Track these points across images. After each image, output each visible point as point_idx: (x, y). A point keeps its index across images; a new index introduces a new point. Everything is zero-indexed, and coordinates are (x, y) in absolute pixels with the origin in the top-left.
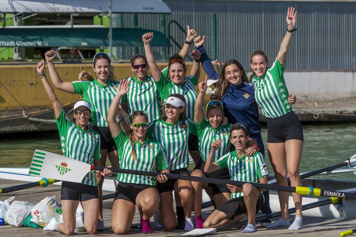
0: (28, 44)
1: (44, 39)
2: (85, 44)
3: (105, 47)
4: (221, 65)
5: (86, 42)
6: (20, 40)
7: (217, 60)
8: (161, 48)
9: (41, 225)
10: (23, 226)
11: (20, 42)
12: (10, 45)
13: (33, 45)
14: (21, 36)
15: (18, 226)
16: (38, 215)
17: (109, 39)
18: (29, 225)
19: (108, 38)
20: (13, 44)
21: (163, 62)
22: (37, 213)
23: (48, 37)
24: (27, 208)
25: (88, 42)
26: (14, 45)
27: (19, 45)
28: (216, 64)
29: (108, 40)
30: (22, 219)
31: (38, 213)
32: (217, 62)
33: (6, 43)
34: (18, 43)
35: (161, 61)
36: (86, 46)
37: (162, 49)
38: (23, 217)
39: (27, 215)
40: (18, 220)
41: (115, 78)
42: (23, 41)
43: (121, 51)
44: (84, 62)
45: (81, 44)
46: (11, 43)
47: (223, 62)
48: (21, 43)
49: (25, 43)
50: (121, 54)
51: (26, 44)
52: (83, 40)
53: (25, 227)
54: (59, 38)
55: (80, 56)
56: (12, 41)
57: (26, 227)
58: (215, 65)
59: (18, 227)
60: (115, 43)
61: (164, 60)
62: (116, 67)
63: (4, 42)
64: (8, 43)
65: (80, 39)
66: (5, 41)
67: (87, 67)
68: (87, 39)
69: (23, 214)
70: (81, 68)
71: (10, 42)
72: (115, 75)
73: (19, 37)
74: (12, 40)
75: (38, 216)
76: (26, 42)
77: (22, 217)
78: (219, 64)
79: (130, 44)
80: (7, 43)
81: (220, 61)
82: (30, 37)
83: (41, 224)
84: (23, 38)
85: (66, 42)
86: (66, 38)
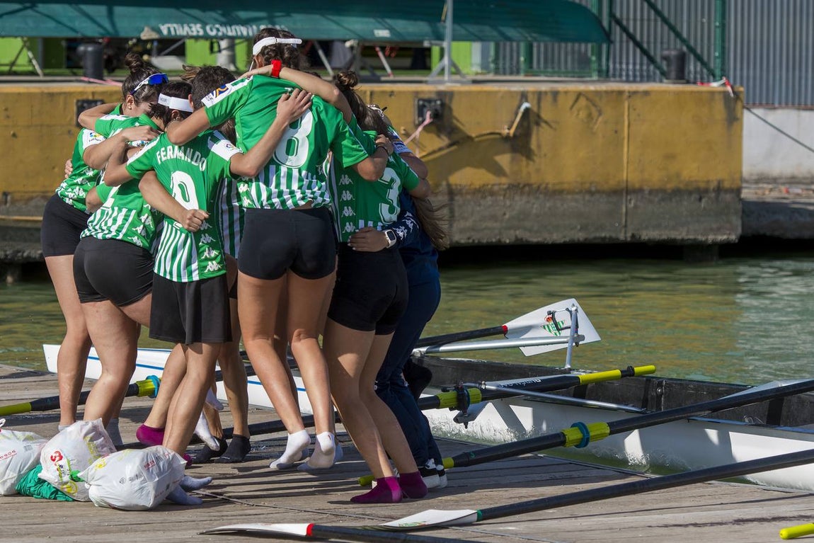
0: (236, 30)
1: (277, 20)
2: (383, 33)
3: (433, 42)
4: (734, 92)
5: (386, 28)
6: (217, 21)
7: (724, 80)
8: (590, 46)
9: (66, 490)
10: (19, 493)
11: (217, 26)
12: (190, 34)
13: (251, 34)
14: (220, 12)
15: (6, 494)
16: (61, 463)
17: (444, 21)
18: (32, 489)
19: (443, 18)
20: (198, 32)
21: (593, 82)
22: (57, 458)
23: (288, 15)
24: (27, 448)
25: (391, 29)
26: (201, 33)
27: (213, 33)
28: (722, 89)
29: (442, 23)
30: (16, 475)
31: (61, 458)
32: (724, 85)
33: (181, 29)
34: (211, 30)
35: (588, 79)
36: (386, 38)
37: (592, 48)
38: (17, 470)
39: (29, 464)
40: (5, 478)
41: (455, 121)
42: (222, 24)
43: (492, 53)
44: (391, 78)
45: (373, 34)
46: (194, 29)
47: (742, 85)
48: (218, 30)
49: (229, 28)
50: (491, 59)
51: (232, 31)
52: (379, 22)
53: (23, 496)
54: (317, 17)
55: (382, 63)
56: (195, 24)
57: (27, 495)
58: (720, 92)
59: (5, 496)
60: (463, 32)
61: (595, 77)
62: (460, 93)
63: (175, 25)
64: (186, 28)
65: (372, 20)
66: (177, 23)
67: (383, 92)
68: (389, 21)
69: (17, 462)
70: (368, 93)
71: (192, 25)
72: (455, 113)
73: (214, 14)
74: (197, 20)
75: (61, 466)
76: (233, 27)
77: (15, 470)
78: (729, 89)
79: (502, 34)
80: (183, 28)
81: (732, 81)
82: (243, 14)
83: (65, 486)
84: (223, 15)
85: (334, 27)
86: (335, 18)
